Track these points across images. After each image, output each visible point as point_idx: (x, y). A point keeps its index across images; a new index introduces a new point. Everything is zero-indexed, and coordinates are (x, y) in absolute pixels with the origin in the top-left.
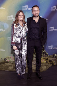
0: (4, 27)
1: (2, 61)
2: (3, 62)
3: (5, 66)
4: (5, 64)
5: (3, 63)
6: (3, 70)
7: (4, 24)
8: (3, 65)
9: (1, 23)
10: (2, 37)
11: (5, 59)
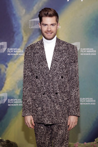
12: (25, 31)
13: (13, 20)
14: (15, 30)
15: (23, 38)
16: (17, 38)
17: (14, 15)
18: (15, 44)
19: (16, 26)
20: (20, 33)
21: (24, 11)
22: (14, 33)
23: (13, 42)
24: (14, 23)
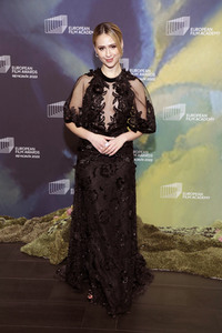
0: (211, 108)
1: (197, 240)
2: (201, 243)
3: (209, 258)
4: (209, 250)
5: (202, 245)
6: (202, 272)
7: (212, 92)
8: (199, 253)
9: (201, 90)
10: (199, 144)
11: (208, 232)
12: (159, 41)
13: (141, 22)
14: (142, 38)
15: (155, 52)
16: (145, 52)
17: (143, 12)
18: (142, 62)
19: (144, 31)
20: (150, 43)
21: (159, 5)
22: (141, 43)
23: (139, 59)
24: (141, 26)
